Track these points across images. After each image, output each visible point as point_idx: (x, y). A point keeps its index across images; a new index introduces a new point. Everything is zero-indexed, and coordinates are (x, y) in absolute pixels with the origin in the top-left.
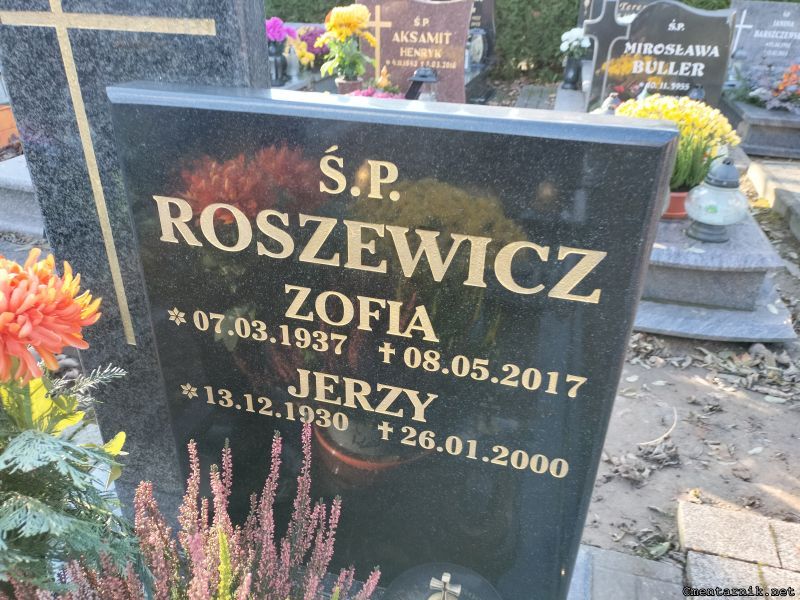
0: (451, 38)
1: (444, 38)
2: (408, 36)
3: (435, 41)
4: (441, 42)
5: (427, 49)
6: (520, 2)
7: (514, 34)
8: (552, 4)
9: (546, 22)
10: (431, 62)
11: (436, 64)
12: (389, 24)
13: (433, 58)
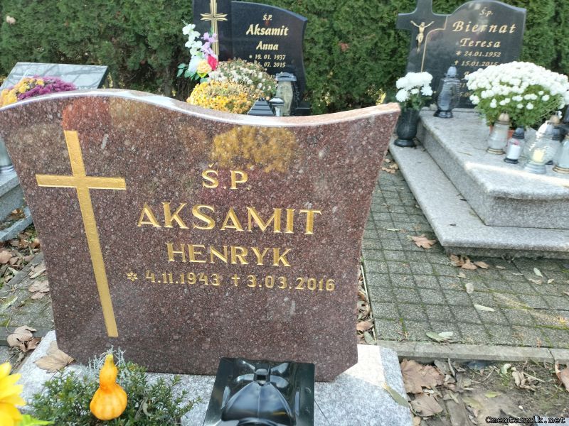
0: (319, 221)
2: (186, 215)
3: (271, 227)
4: (289, 231)
5: (247, 245)
6: (324, 32)
7: (321, 69)
8: (363, 35)
9: (357, 56)
10: (259, 277)
11: (277, 283)
12: (117, 184)
13: (269, 269)
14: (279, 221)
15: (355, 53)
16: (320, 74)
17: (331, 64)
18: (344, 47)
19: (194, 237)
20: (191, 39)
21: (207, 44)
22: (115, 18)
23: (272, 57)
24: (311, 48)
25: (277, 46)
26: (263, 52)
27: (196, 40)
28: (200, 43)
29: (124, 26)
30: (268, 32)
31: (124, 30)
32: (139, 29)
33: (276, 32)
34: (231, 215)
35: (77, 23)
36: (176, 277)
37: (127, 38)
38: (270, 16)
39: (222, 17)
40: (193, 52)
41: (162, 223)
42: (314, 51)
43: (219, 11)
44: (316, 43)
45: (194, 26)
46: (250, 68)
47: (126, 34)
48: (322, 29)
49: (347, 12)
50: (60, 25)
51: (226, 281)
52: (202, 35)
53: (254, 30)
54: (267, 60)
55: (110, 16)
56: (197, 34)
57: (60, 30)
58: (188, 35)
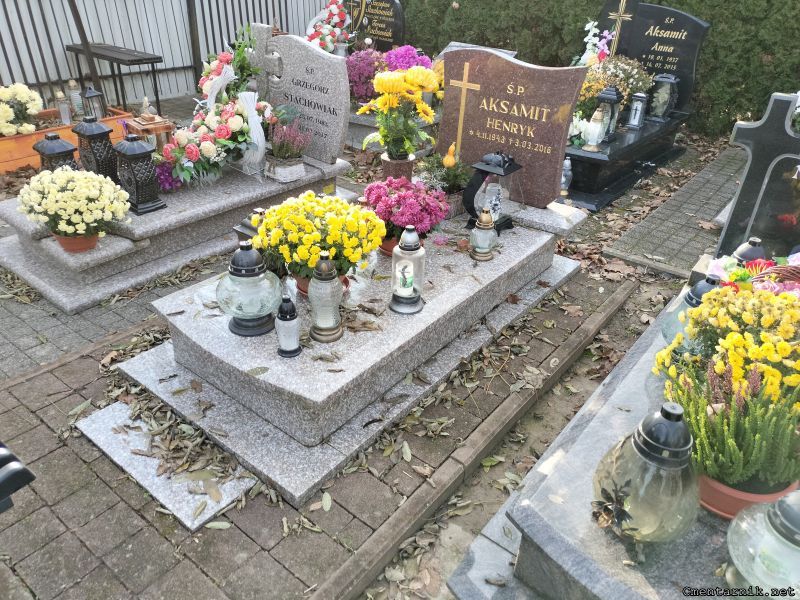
0: (549, 116)
1: (541, 113)
2: (498, 105)
3: (529, 116)
4: (536, 118)
5: (519, 124)
6: (747, 41)
7: (731, 80)
8: (792, 48)
9: (778, 70)
10: (521, 141)
11: (527, 145)
12: (477, 87)
13: (525, 137)
14: (533, 113)
15: (776, 67)
16: (731, 85)
17: (746, 76)
18: (767, 58)
19: (499, 116)
20: (591, 34)
21: (604, 41)
22: (539, 10)
23: (665, 58)
24: (726, 56)
25: (672, 48)
26: (657, 53)
27: (595, 35)
28: (597, 39)
29: (546, 18)
30: (666, 34)
31: (545, 21)
32: (558, 23)
33: (675, 35)
34: (515, 107)
35: (507, 11)
36: (488, 136)
37: (546, 29)
38: (672, 20)
39: (628, 17)
40: (589, 46)
41: (488, 107)
42: (728, 60)
43: (626, 12)
44: (733, 52)
45: (596, 23)
46: (628, 64)
47: (546, 25)
48: (744, 37)
49: (777, 20)
50: (493, 12)
51: (507, 141)
52: (602, 32)
53: (653, 31)
54: (659, 61)
55: (537, 8)
56: (597, 31)
57: (491, 16)
58: (589, 31)
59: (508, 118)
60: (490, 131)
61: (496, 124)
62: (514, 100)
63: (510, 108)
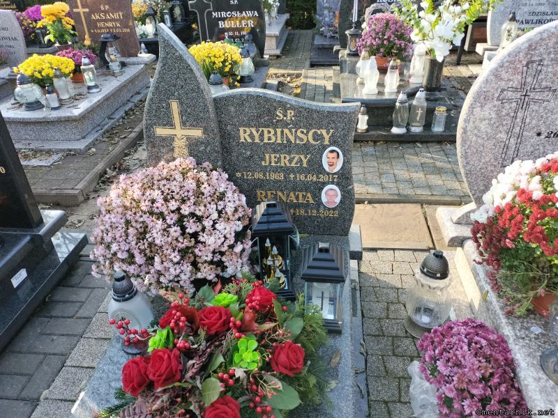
0: (123, 15)
1: (119, 15)
4: (118, 18)
5: (112, 22)
10: (116, 29)
11: (119, 31)
12: (87, 10)
13: (116, 27)
14: (116, 16)
19: (102, 20)
34: (107, 15)
36: (100, 31)
41: (96, 18)
51: (110, 31)
59: (106, 21)
60: (101, 28)
61: (102, 24)
62: (105, 12)
63: (105, 16)
